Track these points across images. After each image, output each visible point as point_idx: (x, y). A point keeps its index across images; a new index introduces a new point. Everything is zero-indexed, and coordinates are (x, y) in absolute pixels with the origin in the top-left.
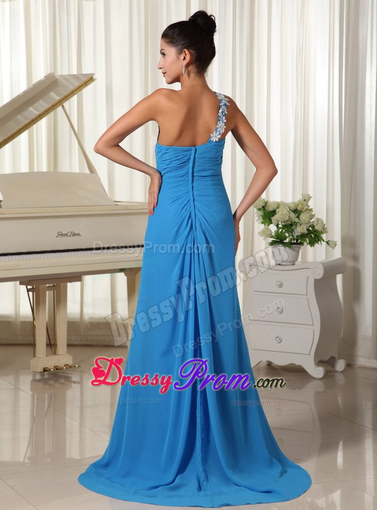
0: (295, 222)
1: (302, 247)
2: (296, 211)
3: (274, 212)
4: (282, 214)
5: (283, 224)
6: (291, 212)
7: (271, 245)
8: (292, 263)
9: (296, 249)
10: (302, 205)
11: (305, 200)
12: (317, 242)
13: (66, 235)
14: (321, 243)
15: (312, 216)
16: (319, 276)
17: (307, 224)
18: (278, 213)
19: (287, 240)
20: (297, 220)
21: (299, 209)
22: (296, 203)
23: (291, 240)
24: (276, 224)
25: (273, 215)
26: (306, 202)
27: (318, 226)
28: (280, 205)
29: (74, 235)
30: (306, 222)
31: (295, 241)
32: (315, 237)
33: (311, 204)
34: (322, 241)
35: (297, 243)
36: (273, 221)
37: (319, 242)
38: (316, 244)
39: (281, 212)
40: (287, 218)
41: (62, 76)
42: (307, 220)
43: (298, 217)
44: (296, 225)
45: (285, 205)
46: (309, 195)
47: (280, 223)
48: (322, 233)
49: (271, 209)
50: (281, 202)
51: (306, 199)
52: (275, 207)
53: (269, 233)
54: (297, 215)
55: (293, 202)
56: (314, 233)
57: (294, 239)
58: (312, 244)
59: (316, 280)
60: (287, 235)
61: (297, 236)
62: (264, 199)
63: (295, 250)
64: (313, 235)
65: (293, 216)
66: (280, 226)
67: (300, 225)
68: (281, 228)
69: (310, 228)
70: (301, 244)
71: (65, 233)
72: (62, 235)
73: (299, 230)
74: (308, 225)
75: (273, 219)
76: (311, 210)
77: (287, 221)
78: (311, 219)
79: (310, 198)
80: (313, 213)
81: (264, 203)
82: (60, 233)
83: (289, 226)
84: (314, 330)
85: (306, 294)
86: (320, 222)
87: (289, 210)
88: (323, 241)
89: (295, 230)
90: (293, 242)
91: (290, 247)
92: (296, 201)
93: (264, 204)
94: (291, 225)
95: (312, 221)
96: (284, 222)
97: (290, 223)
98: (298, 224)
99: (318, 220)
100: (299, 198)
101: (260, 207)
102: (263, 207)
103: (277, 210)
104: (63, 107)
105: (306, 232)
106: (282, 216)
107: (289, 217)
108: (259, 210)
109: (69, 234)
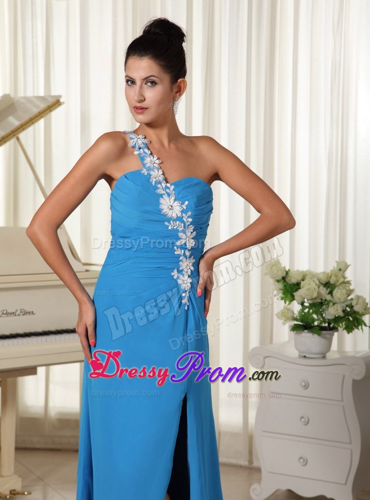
0: (326, 300)
1: (336, 334)
2: (328, 285)
3: (297, 286)
4: (309, 289)
5: (311, 302)
6: (322, 287)
7: (293, 331)
8: (322, 356)
9: (328, 336)
10: (336, 276)
11: (340, 270)
12: (357, 327)
13: (14, 314)
14: (362, 328)
15: (350, 292)
16: (359, 377)
17: (343, 303)
18: (303, 287)
19: (316, 323)
20: (329, 297)
21: (332, 282)
22: (328, 274)
23: (321, 323)
24: (300, 302)
25: (297, 290)
26: (341, 272)
27: (357, 306)
28: (307, 275)
29: (26, 313)
30: (342, 301)
31: (326, 325)
32: (353, 321)
33: (349, 275)
34: (364, 327)
35: (329, 328)
36: (295, 298)
37: (360, 327)
38: (356, 330)
39: (307, 287)
40: (315, 295)
41: (26, 98)
42: (343, 298)
43: (331, 293)
44: (328, 304)
45: (314, 276)
46: (346, 263)
47: (306, 300)
48: (364, 315)
49: (294, 281)
50: (307, 271)
51: (342, 268)
52: (300, 278)
53: (290, 315)
54: (329, 290)
55: (324, 273)
56: (353, 315)
57: (325, 322)
58: (349, 329)
59: (354, 381)
60: (315, 316)
61: (328, 319)
62: (284, 268)
63: (325, 338)
64: (351, 319)
65: (324, 291)
66: (306, 304)
67: (334, 304)
68: (307, 307)
69: (347, 308)
70: (335, 329)
71: (12, 311)
72: (7, 314)
73: (332, 312)
74: (344, 305)
75: (296, 294)
76: (349, 283)
77: (315, 298)
78: (349, 296)
79: (347, 267)
80: (351, 288)
81: (285, 273)
82: (5, 312)
83: (319, 305)
84: (352, 451)
85: (341, 399)
86: (360, 301)
87: (318, 283)
88: (365, 325)
89: (327, 312)
90: (323, 325)
91: (319, 335)
92: (328, 271)
93: (284, 275)
94: (321, 304)
95: (349, 298)
96: (312, 299)
97: (319, 301)
98: (331, 304)
99: (358, 297)
100: (332, 266)
101: (280, 278)
102: (284, 278)
103: (302, 283)
104: (18, 139)
105: (341, 314)
106: (308, 291)
107: (319, 293)
108: (278, 281)
109: (18, 312)
